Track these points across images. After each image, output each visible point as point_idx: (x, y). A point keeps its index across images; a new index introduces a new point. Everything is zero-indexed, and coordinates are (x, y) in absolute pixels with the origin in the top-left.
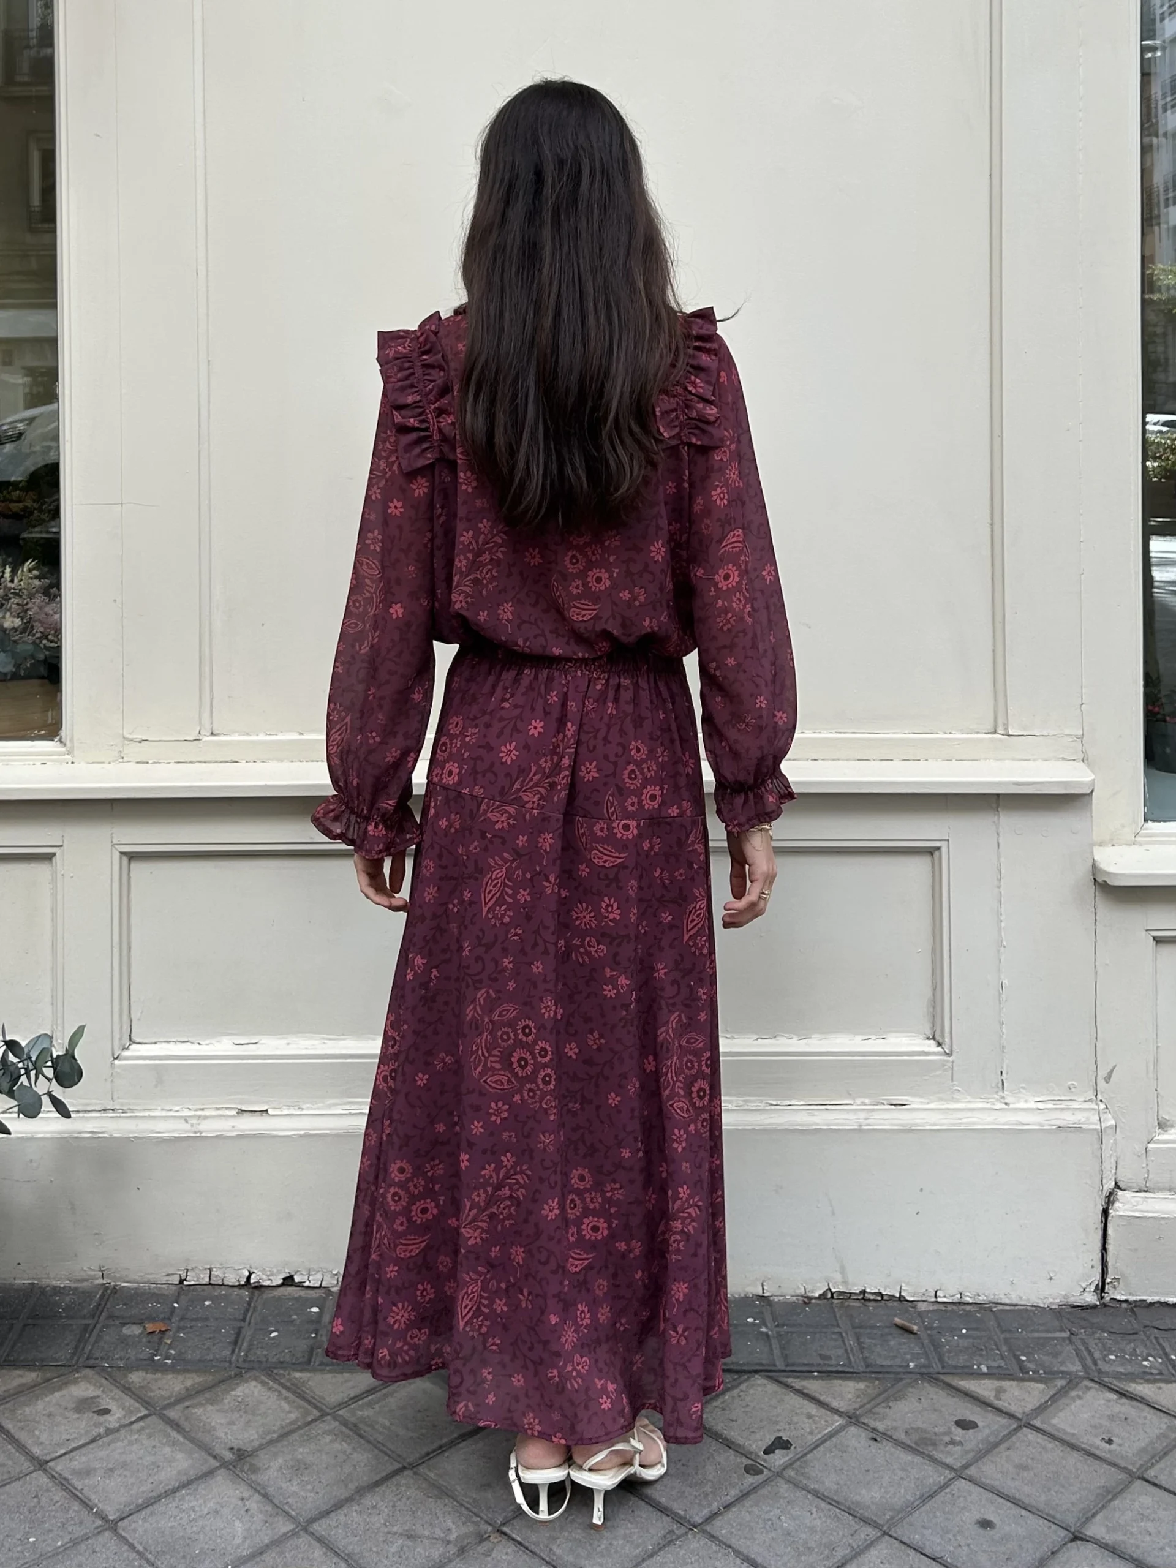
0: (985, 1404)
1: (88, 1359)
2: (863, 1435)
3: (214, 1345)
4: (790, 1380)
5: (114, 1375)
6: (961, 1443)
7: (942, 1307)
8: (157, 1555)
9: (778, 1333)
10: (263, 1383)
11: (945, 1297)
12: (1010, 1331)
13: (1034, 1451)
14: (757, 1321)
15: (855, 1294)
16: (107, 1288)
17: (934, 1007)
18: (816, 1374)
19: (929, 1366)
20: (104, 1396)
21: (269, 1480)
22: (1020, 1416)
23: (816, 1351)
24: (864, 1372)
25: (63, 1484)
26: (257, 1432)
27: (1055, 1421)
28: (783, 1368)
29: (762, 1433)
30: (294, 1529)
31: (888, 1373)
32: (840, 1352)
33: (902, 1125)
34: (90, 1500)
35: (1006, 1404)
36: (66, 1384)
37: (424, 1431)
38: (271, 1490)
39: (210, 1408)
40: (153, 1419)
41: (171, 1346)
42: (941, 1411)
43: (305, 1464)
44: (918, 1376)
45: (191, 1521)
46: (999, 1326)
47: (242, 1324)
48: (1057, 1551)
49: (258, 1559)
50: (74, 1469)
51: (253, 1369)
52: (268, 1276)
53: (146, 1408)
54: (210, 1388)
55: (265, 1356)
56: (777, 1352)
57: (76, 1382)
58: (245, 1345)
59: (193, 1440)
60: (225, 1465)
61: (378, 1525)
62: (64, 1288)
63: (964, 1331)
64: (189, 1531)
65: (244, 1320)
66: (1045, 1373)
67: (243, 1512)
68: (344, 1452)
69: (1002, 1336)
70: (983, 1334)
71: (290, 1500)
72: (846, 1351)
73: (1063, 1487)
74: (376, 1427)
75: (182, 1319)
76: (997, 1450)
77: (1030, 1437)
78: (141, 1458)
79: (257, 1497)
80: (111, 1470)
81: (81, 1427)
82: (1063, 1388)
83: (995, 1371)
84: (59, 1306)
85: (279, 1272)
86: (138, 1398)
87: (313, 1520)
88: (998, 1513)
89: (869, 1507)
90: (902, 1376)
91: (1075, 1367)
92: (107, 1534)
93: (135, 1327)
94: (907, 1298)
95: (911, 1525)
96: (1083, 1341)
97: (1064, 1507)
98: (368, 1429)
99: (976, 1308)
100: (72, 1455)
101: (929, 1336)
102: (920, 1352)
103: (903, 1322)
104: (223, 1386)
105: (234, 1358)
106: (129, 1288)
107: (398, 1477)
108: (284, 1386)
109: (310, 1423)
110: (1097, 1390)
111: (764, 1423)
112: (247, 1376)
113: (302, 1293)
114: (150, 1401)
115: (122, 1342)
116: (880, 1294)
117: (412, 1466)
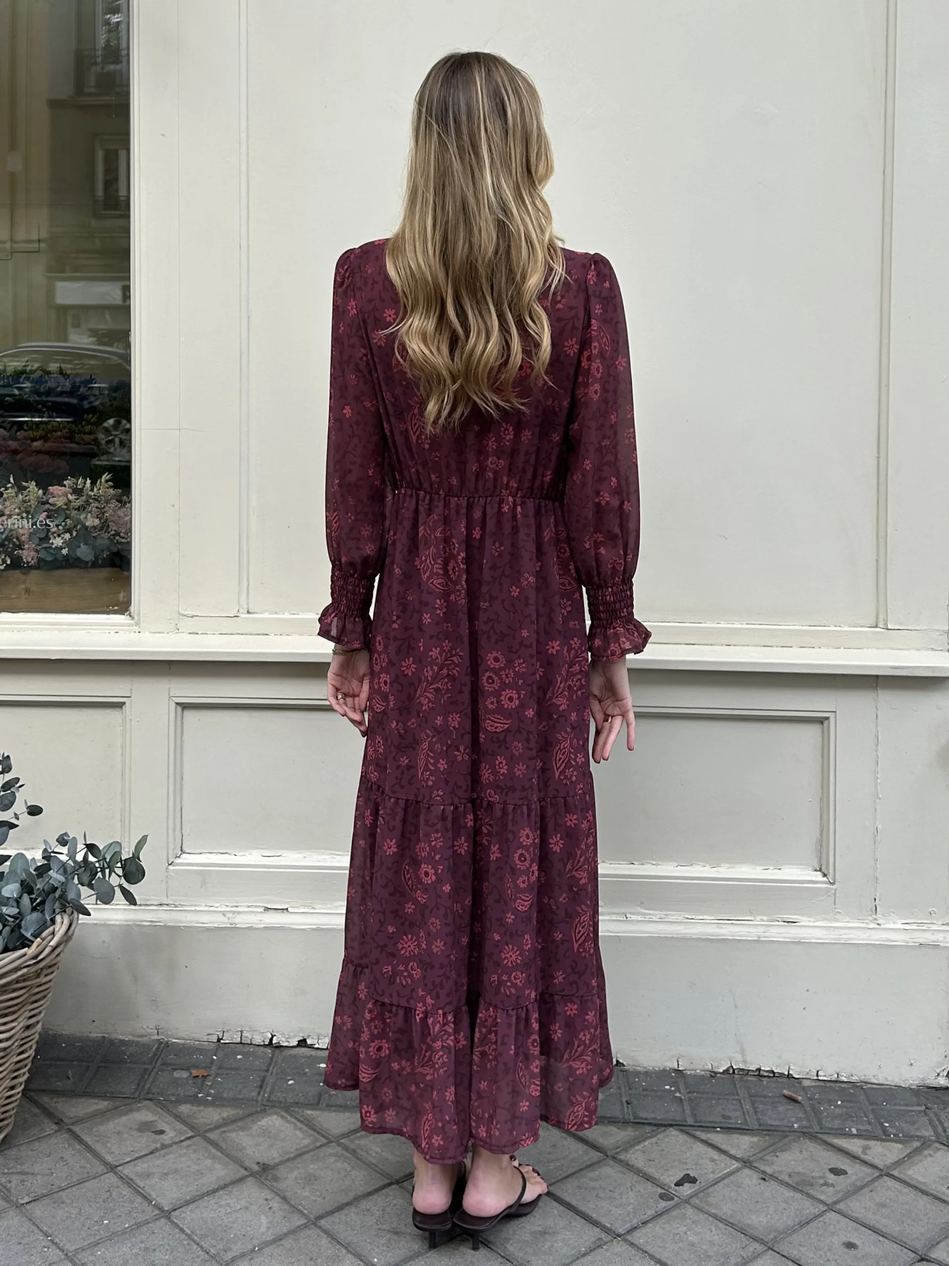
0: (854, 1157)
1: (148, 1093)
2: (755, 1176)
3: (244, 1088)
4: (698, 1133)
5: (168, 1107)
6: (833, 1185)
7: (822, 1084)
8: (202, 1237)
9: (690, 1099)
10: (282, 1117)
11: (825, 1076)
12: (877, 1104)
13: (892, 1194)
14: (673, 1089)
15: (752, 1071)
16: (162, 1043)
17: (821, 846)
18: (718, 1129)
19: (811, 1127)
20: (160, 1121)
21: (287, 1187)
22: (881, 1168)
23: (719, 1112)
24: (757, 1129)
25: (128, 1182)
26: (278, 1153)
27: (910, 1173)
28: (692, 1124)
29: (674, 1171)
30: (306, 1223)
31: (776, 1131)
32: (739, 1114)
33: (791, 938)
34: (150, 1195)
35: (870, 1158)
36: (131, 1111)
38: (288, 1194)
39: (241, 1133)
40: (198, 1138)
41: (211, 1087)
42: (818, 1161)
43: (315, 1177)
44: (801, 1134)
45: (227, 1214)
46: (868, 1100)
47: (265, 1074)
49: (278, 1243)
50: (137, 1173)
51: (275, 1107)
52: (287, 1039)
53: (192, 1131)
54: (242, 1118)
55: (285, 1097)
56: (688, 1112)
57: (139, 1109)
58: (268, 1090)
59: (228, 1156)
60: (253, 1174)
61: (371, 1223)
62: (129, 1040)
63: (839, 1103)
64: (226, 1221)
65: (267, 1071)
66: (903, 1136)
67: (267, 1209)
68: (345, 1170)
69: (870, 1108)
70: (854, 1105)
71: (303, 1202)
72: (744, 1113)
73: (914, 1221)
74: (369, 1152)
75: (220, 1068)
76: (862, 1192)
77: (889, 1183)
78: (188, 1167)
79: (277, 1198)
80: (166, 1174)
81: (145, 1142)
82: (917, 1148)
83: (863, 1133)
84: (125, 1054)
85: (295, 1036)
86: (185, 1123)
87: (320, 1217)
88: (861, 1239)
89: (757, 1228)
90: (788, 1133)
91: (928, 1133)
92: (163, 1220)
93: (183, 1072)
94: (794, 1076)
95: (791, 1243)
96: (936, 1115)
97: (914, 1236)
98: (364, 1154)
99: (850, 1086)
100: (136, 1162)
101: (811, 1105)
102: (803, 1116)
103: (790, 1093)
104: (251, 1118)
105: (260, 1098)
106: (178, 1043)
107: (386, 1190)
108: (298, 1120)
109: (318, 1148)
110: (945, 1151)
111: (676, 1164)
112: (271, 1111)
113: (313, 1053)
114: (195, 1126)
115: (173, 1083)
116: (772, 1072)
117: (398, 1182)
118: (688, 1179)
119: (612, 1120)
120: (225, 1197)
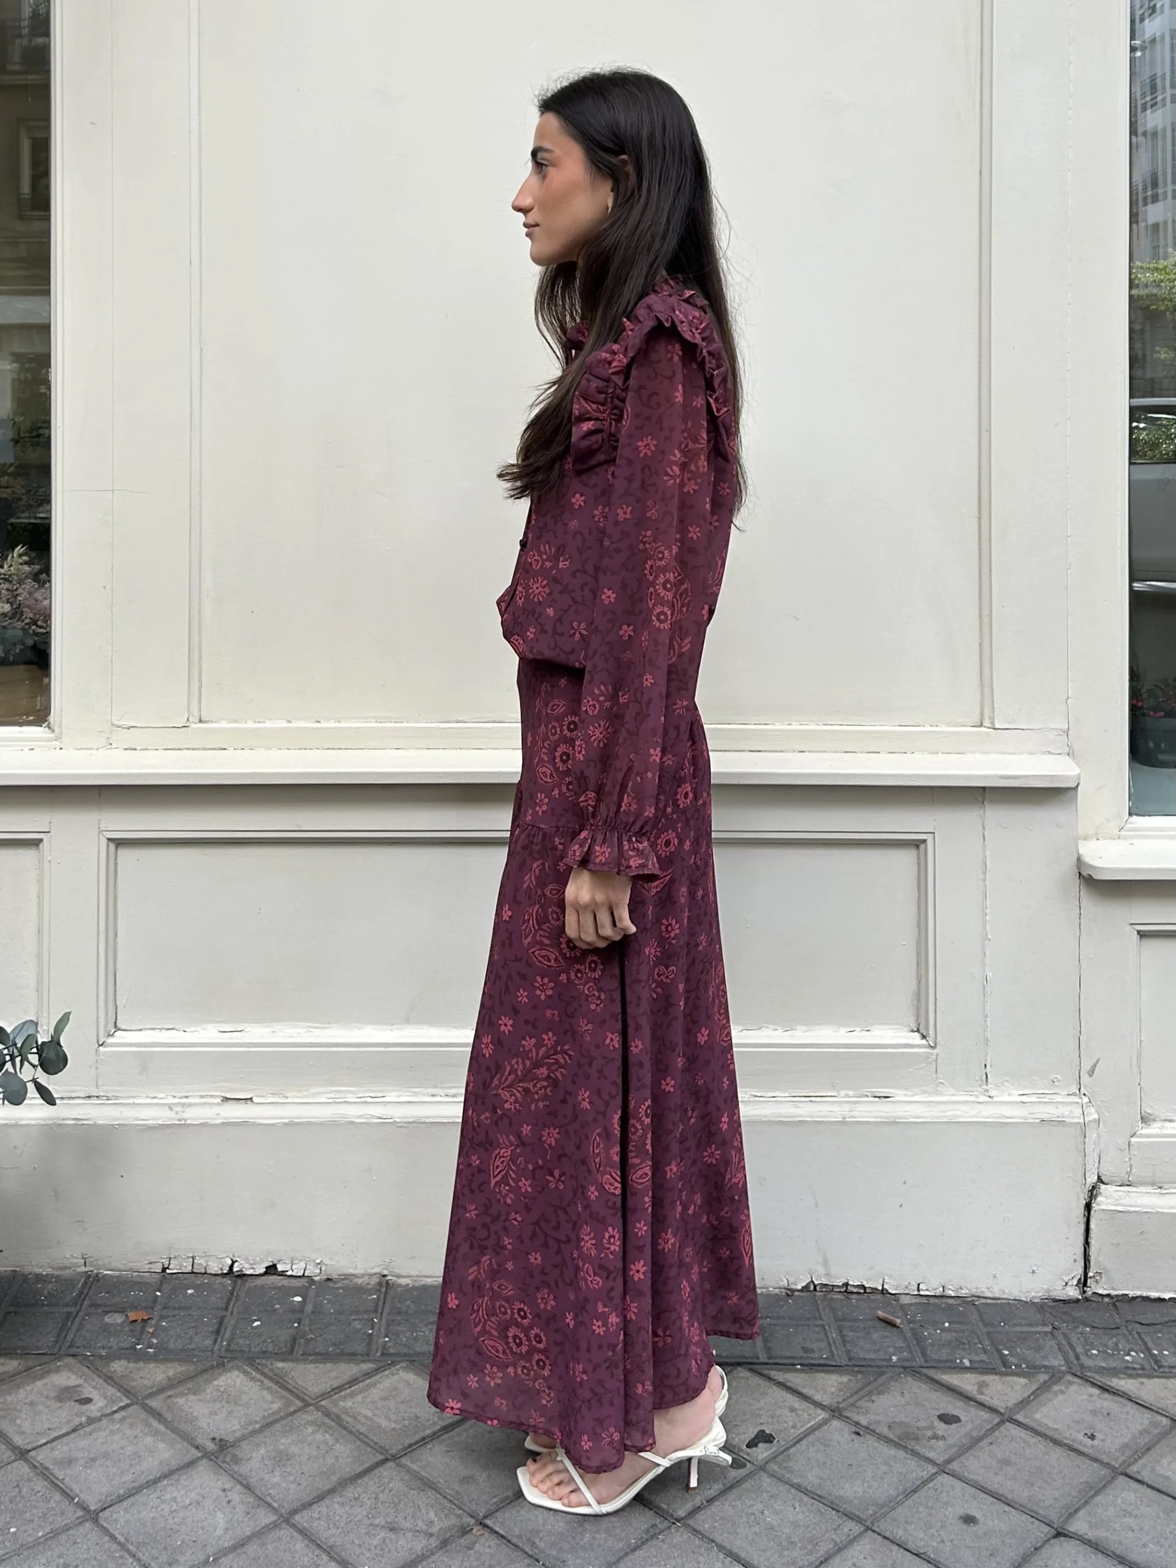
0: (968, 1398)
1: (69, 1347)
2: (846, 1429)
3: (196, 1334)
4: (773, 1374)
5: (96, 1364)
6: (943, 1438)
7: (924, 1300)
8: (139, 1546)
10: (245, 1373)
11: (927, 1290)
12: (993, 1325)
13: (1017, 1446)
15: (838, 1286)
16: (90, 1276)
17: (918, 1000)
18: (799, 1367)
19: (913, 1359)
20: (86, 1385)
21: (251, 1471)
22: (1003, 1411)
23: (798, 1344)
24: (846, 1365)
25: (44, 1473)
26: (239, 1423)
27: (1038, 1416)
28: (767, 1361)
29: (744, 1427)
30: (276, 1521)
31: (870, 1366)
32: (823, 1345)
33: (886, 1118)
34: (71, 1490)
35: (988, 1399)
36: (48, 1372)
37: (406, 1422)
38: (253, 1481)
39: (192, 1397)
40: (136, 1408)
41: (153, 1335)
42: (924, 1405)
43: (287, 1455)
44: (901, 1370)
45: (172, 1512)
46: (982, 1320)
47: (223, 1313)
48: (1040, 1547)
49: (239, 1551)
50: (55, 1459)
51: (234, 1358)
52: (252, 1264)
53: (128, 1398)
54: (193, 1377)
55: (249, 1345)
57: (57, 1370)
58: (228, 1334)
59: (175, 1430)
60: (207, 1455)
61: (359, 1517)
62: (47, 1275)
63: (947, 1325)
64: (170, 1521)
65: (226, 1309)
66: (1027, 1367)
67: (224, 1504)
68: (326, 1444)
69: (985, 1330)
70: (965, 1327)
71: (271, 1491)
72: (829, 1344)
73: (1046, 1482)
74: (358, 1418)
76: (981, 1444)
77: (1012, 1431)
78: (122, 1448)
79: (238, 1486)
80: (93, 1460)
81: (64, 1415)
82: (1045, 1382)
83: (976, 1365)
84: (42, 1293)
85: (262, 1261)
86: (120, 1387)
87: (295, 1512)
88: (983, 1510)
89: (852, 1502)
90: (885, 1369)
91: (1057, 1361)
92: (88, 1525)
93: (117, 1315)
94: (890, 1291)
95: (895, 1520)
96: (1065, 1336)
97: (1047, 1502)
98: (350, 1420)
99: (958, 1301)
100: (54, 1444)
101: (912, 1329)
102: (903, 1345)
103: (886, 1315)
104: (205, 1376)
105: (216, 1347)
106: (111, 1276)
107: (381, 1469)
108: (266, 1376)
109: (292, 1414)
110: (1079, 1385)
111: (748, 1417)
112: (230, 1365)
113: (285, 1282)
114: (133, 1391)
115: (104, 1331)
116: (863, 1287)
117: (395, 1458)
118: (764, 1437)
120: (169, 1488)
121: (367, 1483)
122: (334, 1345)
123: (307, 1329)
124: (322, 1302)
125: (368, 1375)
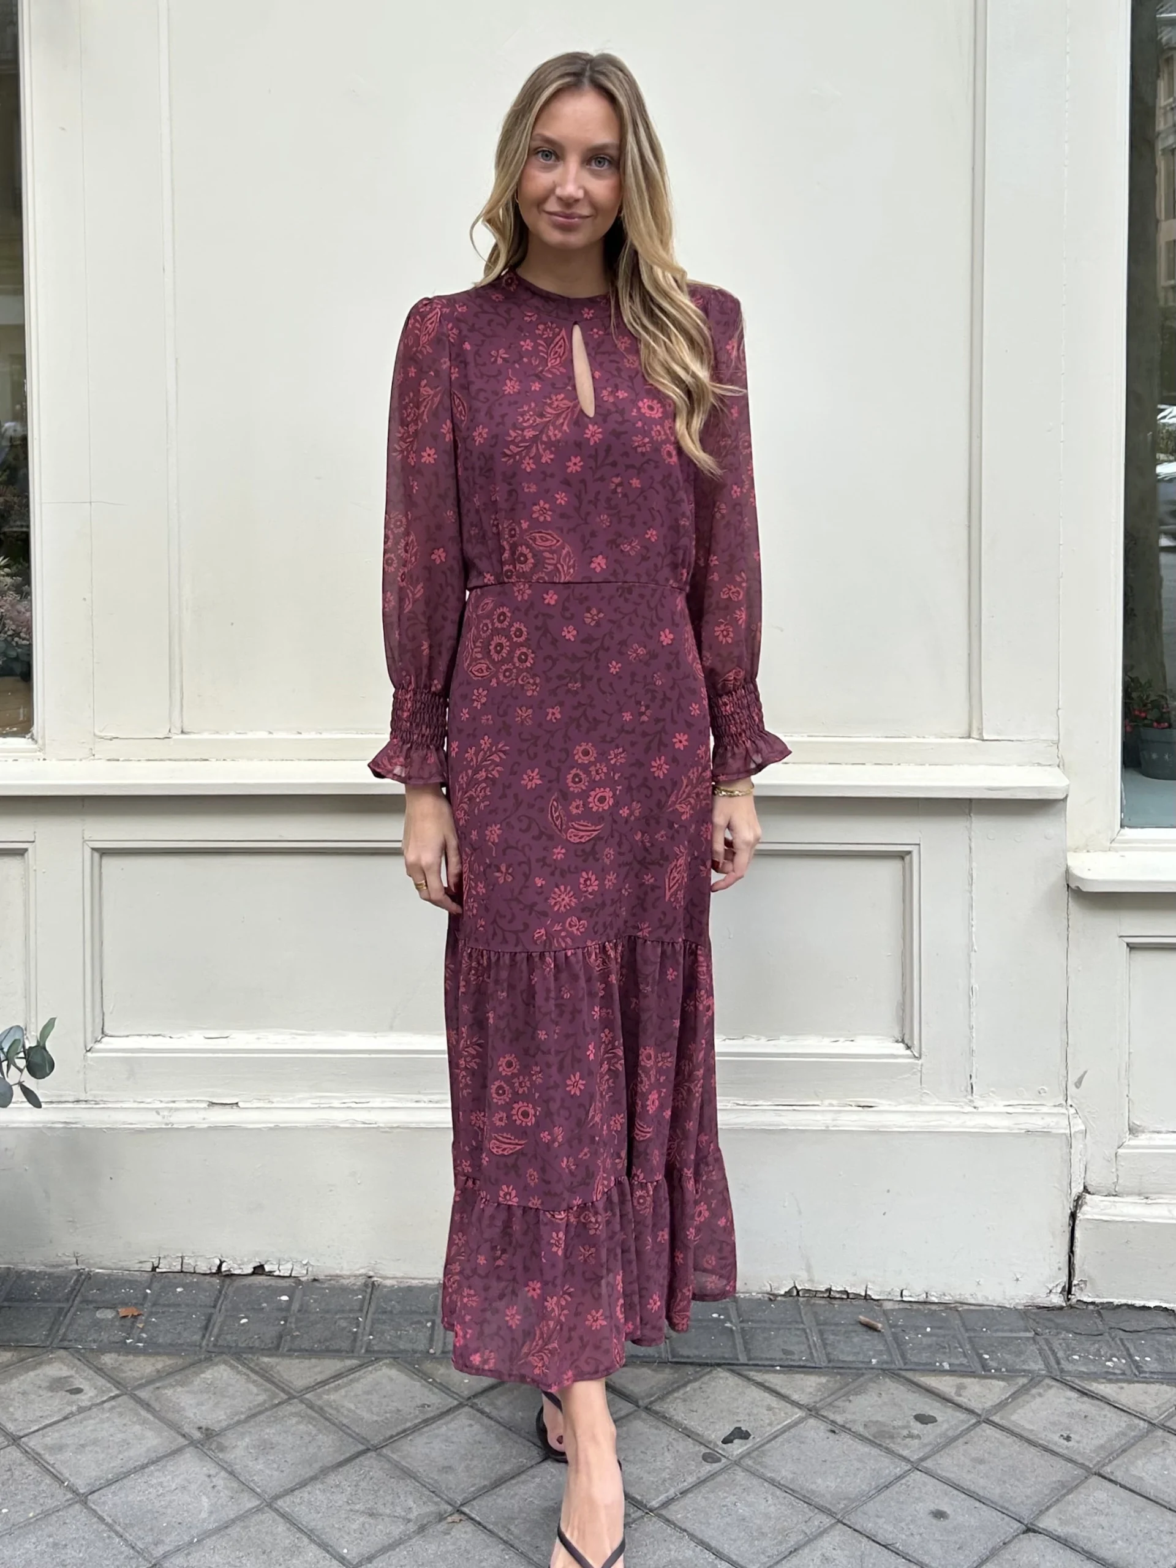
0: (946, 1400)
1: (61, 1341)
2: (822, 1427)
3: (185, 1329)
4: (752, 1374)
5: (87, 1357)
6: (918, 1437)
7: (907, 1306)
8: (126, 1527)
9: (742, 1329)
10: (232, 1367)
11: (911, 1296)
12: (974, 1330)
13: (992, 1445)
14: (722, 1317)
15: (821, 1292)
16: (81, 1274)
17: (903, 1011)
18: (778, 1368)
19: (892, 1362)
20: (77, 1376)
21: (235, 1458)
22: (980, 1413)
23: (778, 1346)
24: (826, 1367)
25: (35, 1458)
26: (226, 1413)
27: (1014, 1417)
28: (746, 1362)
29: (721, 1424)
30: (259, 1505)
31: (850, 1368)
32: (804, 1347)
33: (870, 1127)
34: (61, 1474)
35: (966, 1401)
36: (41, 1364)
37: (388, 1415)
38: (238, 1468)
39: (179, 1389)
40: (125, 1398)
41: (143, 1330)
42: (901, 1406)
43: (272, 1444)
44: (880, 1371)
45: (158, 1496)
46: (964, 1325)
47: (212, 1310)
48: (1010, 1542)
49: (222, 1533)
50: (46, 1445)
51: (222, 1353)
52: (239, 1265)
53: (118, 1389)
54: (181, 1370)
55: (236, 1341)
56: (740, 1347)
57: (50, 1362)
58: (216, 1330)
59: (162, 1419)
60: (193, 1443)
61: (340, 1503)
62: (40, 1273)
63: (928, 1330)
64: (157, 1504)
65: (215, 1307)
66: (1007, 1371)
67: (209, 1489)
68: (310, 1434)
69: (967, 1335)
70: (947, 1332)
71: (255, 1478)
72: (809, 1346)
73: (1018, 1480)
74: (342, 1410)
75: (154, 1304)
76: (955, 1444)
77: (988, 1432)
78: (111, 1435)
79: (223, 1474)
80: (83, 1446)
81: (56, 1405)
82: (1024, 1385)
83: (957, 1368)
84: (34, 1290)
85: (249, 1262)
86: (110, 1378)
87: (277, 1497)
88: (952, 1505)
89: (824, 1496)
90: (864, 1371)
91: (1037, 1366)
92: (77, 1507)
93: (109, 1310)
94: (873, 1297)
95: (865, 1514)
96: (1047, 1341)
97: (1019, 1500)
98: (333, 1412)
99: (942, 1307)
100: (45, 1430)
101: (894, 1334)
102: (882, 1348)
103: (867, 1320)
104: (192, 1369)
105: (204, 1343)
106: (103, 1274)
107: (361, 1458)
108: (252, 1370)
109: (277, 1405)
110: (1058, 1388)
111: (724, 1414)
112: (217, 1360)
113: (272, 1282)
114: (122, 1381)
115: (95, 1326)
116: (846, 1292)
117: (376, 1448)
118: (740, 1434)
119: (645, 1360)
120: (156, 1474)
121: (348, 1471)
122: (319, 1342)
123: (293, 1326)
124: (309, 1301)
125: (352, 1370)
